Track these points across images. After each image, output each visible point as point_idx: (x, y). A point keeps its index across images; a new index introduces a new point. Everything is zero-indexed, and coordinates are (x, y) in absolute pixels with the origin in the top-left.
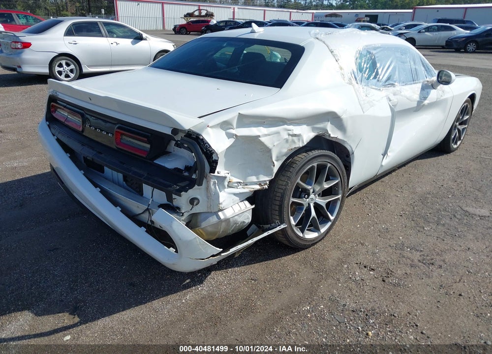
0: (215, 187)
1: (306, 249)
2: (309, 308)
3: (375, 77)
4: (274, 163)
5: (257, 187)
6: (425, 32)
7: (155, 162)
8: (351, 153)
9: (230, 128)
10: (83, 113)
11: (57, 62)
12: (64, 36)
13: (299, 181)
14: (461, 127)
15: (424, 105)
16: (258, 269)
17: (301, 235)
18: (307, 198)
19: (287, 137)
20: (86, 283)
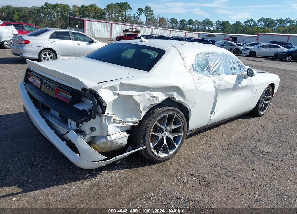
0: (106, 122)
1: (160, 163)
2: (152, 194)
3: (207, 70)
4: (141, 111)
5: (132, 124)
6: (262, 48)
7: (73, 106)
8: (189, 110)
9: (116, 90)
10: (42, 78)
11: (43, 52)
12: (49, 38)
13: (156, 122)
14: (266, 102)
15: (239, 87)
16: (129, 172)
17: (157, 154)
18: (162, 133)
19: (149, 97)
20: (31, 172)
